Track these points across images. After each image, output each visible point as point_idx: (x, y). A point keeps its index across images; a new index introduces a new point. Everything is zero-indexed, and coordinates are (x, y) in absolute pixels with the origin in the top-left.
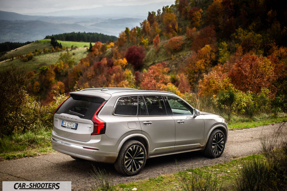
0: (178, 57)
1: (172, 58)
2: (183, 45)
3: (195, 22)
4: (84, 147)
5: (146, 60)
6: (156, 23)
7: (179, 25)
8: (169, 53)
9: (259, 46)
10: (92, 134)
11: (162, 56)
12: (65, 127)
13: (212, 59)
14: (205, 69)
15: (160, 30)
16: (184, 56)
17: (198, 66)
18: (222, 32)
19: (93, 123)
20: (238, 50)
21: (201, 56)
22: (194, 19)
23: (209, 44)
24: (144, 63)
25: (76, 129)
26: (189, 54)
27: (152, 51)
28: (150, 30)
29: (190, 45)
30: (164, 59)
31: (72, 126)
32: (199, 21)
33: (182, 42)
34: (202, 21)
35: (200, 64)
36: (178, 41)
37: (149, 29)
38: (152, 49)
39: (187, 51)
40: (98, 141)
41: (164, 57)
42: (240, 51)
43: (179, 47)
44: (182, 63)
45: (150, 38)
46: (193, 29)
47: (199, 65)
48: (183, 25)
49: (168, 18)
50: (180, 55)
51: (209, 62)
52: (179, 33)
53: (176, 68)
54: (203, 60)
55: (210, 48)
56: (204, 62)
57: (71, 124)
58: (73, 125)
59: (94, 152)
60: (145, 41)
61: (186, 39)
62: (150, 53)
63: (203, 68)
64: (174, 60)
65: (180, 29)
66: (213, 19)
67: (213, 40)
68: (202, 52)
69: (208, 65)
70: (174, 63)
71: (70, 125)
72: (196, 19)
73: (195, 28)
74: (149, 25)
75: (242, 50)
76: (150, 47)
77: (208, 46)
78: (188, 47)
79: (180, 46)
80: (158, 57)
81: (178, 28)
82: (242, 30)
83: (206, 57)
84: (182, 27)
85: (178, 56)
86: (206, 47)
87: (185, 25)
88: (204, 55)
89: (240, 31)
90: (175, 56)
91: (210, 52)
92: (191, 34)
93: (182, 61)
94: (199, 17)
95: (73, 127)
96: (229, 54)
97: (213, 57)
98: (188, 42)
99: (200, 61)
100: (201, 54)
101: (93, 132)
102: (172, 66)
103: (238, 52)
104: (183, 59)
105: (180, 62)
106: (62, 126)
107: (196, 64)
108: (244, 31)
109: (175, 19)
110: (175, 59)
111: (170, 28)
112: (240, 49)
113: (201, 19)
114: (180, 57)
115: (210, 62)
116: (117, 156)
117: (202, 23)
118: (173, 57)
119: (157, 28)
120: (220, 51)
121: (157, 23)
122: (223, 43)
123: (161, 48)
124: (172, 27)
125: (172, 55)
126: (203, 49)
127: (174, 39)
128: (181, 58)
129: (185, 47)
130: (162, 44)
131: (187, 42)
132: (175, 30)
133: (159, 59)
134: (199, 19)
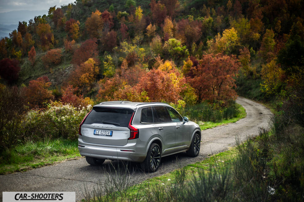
0: (58, 71)
1: (51, 72)
2: (62, 58)
3: (72, 34)
4: (121, 150)
5: (21, 73)
6: (28, 34)
7: (55, 37)
8: (47, 67)
9: (143, 59)
10: (128, 139)
11: (39, 69)
12: (98, 135)
13: (96, 73)
14: (90, 83)
15: (33, 42)
16: (64, 70)
17: (82, 80)
18: (103, 45)
19: (129, 130)
20: (123, 64)
21: (85, 70)
22: (71, 31)
23: (91, 57)
24: (19, 77)
25: (111, 136)
26: (69, 68)
27: (26, 64)
28: (22, 41)
29: (69, 58)
30: (41, 73)
31: (106, 133)
32: (77, 33)
33: (61, 55)
34: (80, 33)
35: (85, 78)
36: (57, 54)
37: (20, 41)
38: (26, 62)
39: (66, 64)
40: (134, 144)
41: (41, 71)
42: (126, 65)
43: (57, 61)
44: (62, 76)
45: (23, 50)
46: (72, 41)
47: (83, 78)
48: (59, 37)
49: (42, 29)
50: (59, 69)
51: (92, 76)
52: (56, 46)
53: (56, 82)
54: (87, 74)
55: (93, 62)
56: (88, 76)
57: (106, 132)
58: (108, 133)
59: (131, 153)
60: (18, 54)
61: (64, 52)
62: (25, 67)
63: (87, 82)
64: (52, 74)
65: (56, 41)
66: (92, 32)
67: (95, 54)
68: (86, 65)
69: (92, 79)
70: (53, 77)
71: (104, 133)
72: (74, 31)
73: (73, 40)
74: (21, 36)
75: (127, 63)
76: (24, 60)
77: (91, 59)
78: (67, 60)
79: (59, 59)
80: (34, 70)
81: (55, 40)
82: (127, 44)
83: (90, 71)
84: (58, 39)
85: (57, 69)
86: (89, 60)
87: (62, 38)
88: (88, 69)
89: (125, 45)
90: (54, 70)
91: (93, 66)
92: (70, 47)
93: (62, 74)
94: (77, 30)
95: (108, 134)
96: (114, 68)
97: (97, 70)
98: (67, 55)
99: (84, 74)
100: (85, 68)
101: (129, 137)
102: (51, 80)
103: (123, 66)
104: (63, 72)
105: (59, 76)
106: (94, 134)
107: (80, 78)
108: (128, 45)
109: (50, 31)
110: (54, 73)
111: (46, 40)
112: (125, 63)
113: (78, 31)
114: (60, 70)
115: (94, 76)
116: (146, 156)
117: (80, 35)
118: (52, 70)
119: (30, 40)
120: (105, 64)
121: (30, 35)
122: (108, 57)
123: (37, 61)
124: (48, 38)
125: (51, 69)
126: (86, 62)
127: (52, 52)
128: (60, 72)
129: (64, 60)
130: (38, 57)
131: (65, 55)
132: (51, 42)
133: (36, 73)
134: (77, 32)
